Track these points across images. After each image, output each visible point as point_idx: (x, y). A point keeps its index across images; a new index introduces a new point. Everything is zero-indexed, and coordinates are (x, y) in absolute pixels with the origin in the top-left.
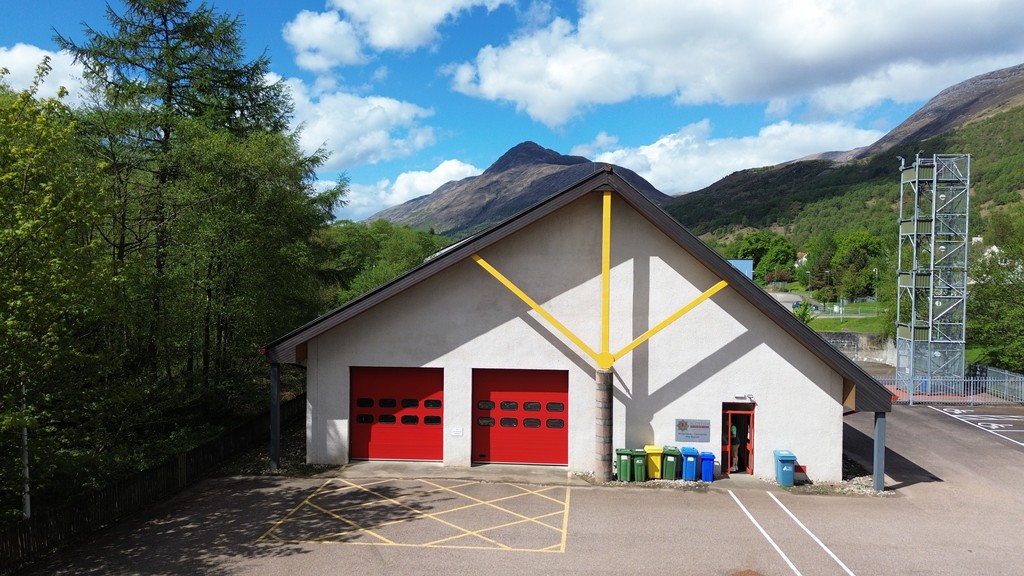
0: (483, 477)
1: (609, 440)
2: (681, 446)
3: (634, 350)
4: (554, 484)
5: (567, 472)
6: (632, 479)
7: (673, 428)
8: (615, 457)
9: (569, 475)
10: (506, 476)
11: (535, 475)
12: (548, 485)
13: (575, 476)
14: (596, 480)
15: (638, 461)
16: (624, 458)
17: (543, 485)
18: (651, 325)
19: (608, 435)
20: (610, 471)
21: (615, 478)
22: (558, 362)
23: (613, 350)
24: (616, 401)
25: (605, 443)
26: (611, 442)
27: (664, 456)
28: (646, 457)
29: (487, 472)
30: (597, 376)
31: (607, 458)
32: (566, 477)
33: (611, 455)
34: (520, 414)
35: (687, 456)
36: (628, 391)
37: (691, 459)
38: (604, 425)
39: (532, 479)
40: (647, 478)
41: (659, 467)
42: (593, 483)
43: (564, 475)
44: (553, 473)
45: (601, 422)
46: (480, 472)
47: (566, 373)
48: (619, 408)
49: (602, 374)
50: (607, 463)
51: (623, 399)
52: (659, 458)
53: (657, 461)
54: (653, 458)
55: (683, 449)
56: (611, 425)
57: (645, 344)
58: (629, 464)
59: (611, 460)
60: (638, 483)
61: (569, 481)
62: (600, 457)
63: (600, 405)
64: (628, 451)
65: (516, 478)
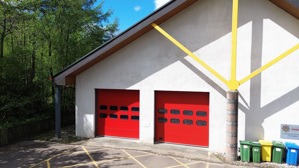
0: (158, 151)
1: (235, 135)
2: (284, 141)
3: (251, 79)
4: (199, 160)
5: (208, 152)
6: (251, 160)
7: (279, 130)
8: (239, 145)
9: (209, 154)
10: (171, 151)
11: (188, 152)
12: (195, 160)
13: (213, 155)
14: (227, 159)
15: (255, 150)
16: (245, 147)
17: (192, 159)
18: (263, 64)
19: (235, 132)
20: (236, 155)
21: (239, 158)
22: (203, 87)
23: (239, 79)
24: (240, 112)
25: (232, 136)
26: (236, 136)
27: (273, 147)
28: (261, 147)
29: (162, 148)
30: (228, 95)
31: (234, 146)
32: (207, 155)
33: (236, 144)
34: (181, 117)
35: (290, 149)
36: (247, 104)
37: (293, 151)
38: (232, 125)
39: (186, 155)
40: (261, 161)
41: (270, 154)
42: (224, 161)
43: (206, 153)
44: (200, 151)
45: (230, 123)
46: (157, 148)
47: (208, 93)
48: (241, 115)
49: (231, 93)
50: (234, 149)
51: (244, 109)
52: (270, 149)
53: (268, 150)
54: (265, 148)
55: (287, 144)
56: (237, 126)
57: (259, 75)
58: (249, 151)
59: (236, 148)
60: (256, 164)
61: (209, 158)
62: (229, 145)
63: (230, 112)
64: (248, 143)
65: (177, 153)
